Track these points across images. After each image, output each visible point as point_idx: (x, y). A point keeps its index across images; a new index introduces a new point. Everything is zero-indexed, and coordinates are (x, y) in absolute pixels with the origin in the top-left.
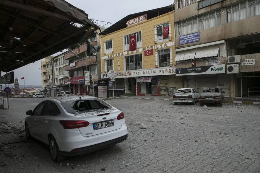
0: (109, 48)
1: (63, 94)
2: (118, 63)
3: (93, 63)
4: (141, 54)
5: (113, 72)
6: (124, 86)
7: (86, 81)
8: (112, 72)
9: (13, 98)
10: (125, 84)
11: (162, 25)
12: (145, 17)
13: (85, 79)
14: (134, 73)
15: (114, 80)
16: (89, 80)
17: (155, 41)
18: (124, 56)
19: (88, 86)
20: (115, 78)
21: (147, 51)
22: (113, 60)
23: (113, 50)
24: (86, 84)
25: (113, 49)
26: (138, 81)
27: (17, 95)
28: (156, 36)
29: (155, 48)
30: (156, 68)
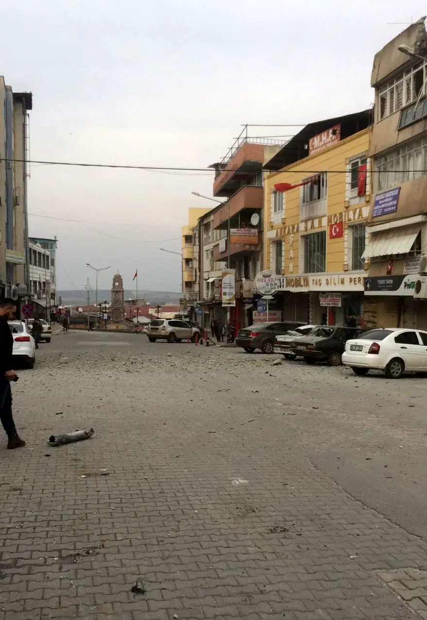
0: (279, 210)
1: (162, 326)
2: (291, 251)
3: (247, 247)
4: (325, 232)
5: (269, 276)
6: (309, 313)
7: (225, 294)
8: (264, 276)
9: (105, 330)
10: (310, 309)
11: (358, 160)
12: (334, 133)
13: (224, 290)
14: (313, 280)
15: (271, 297)
16: (234, 293)
17: (345, 201)
18: (300, 234)
19: (229, 310)
20: (273, 291)
21: (334, 225)
22: (283, 244)
23: (284, 217)
24: (225, 303)
25: (284, 211)
26: (324, 303)
27: (118, 322)
28: (348, 187)
29: (345, 219)
30: (346, 271)
